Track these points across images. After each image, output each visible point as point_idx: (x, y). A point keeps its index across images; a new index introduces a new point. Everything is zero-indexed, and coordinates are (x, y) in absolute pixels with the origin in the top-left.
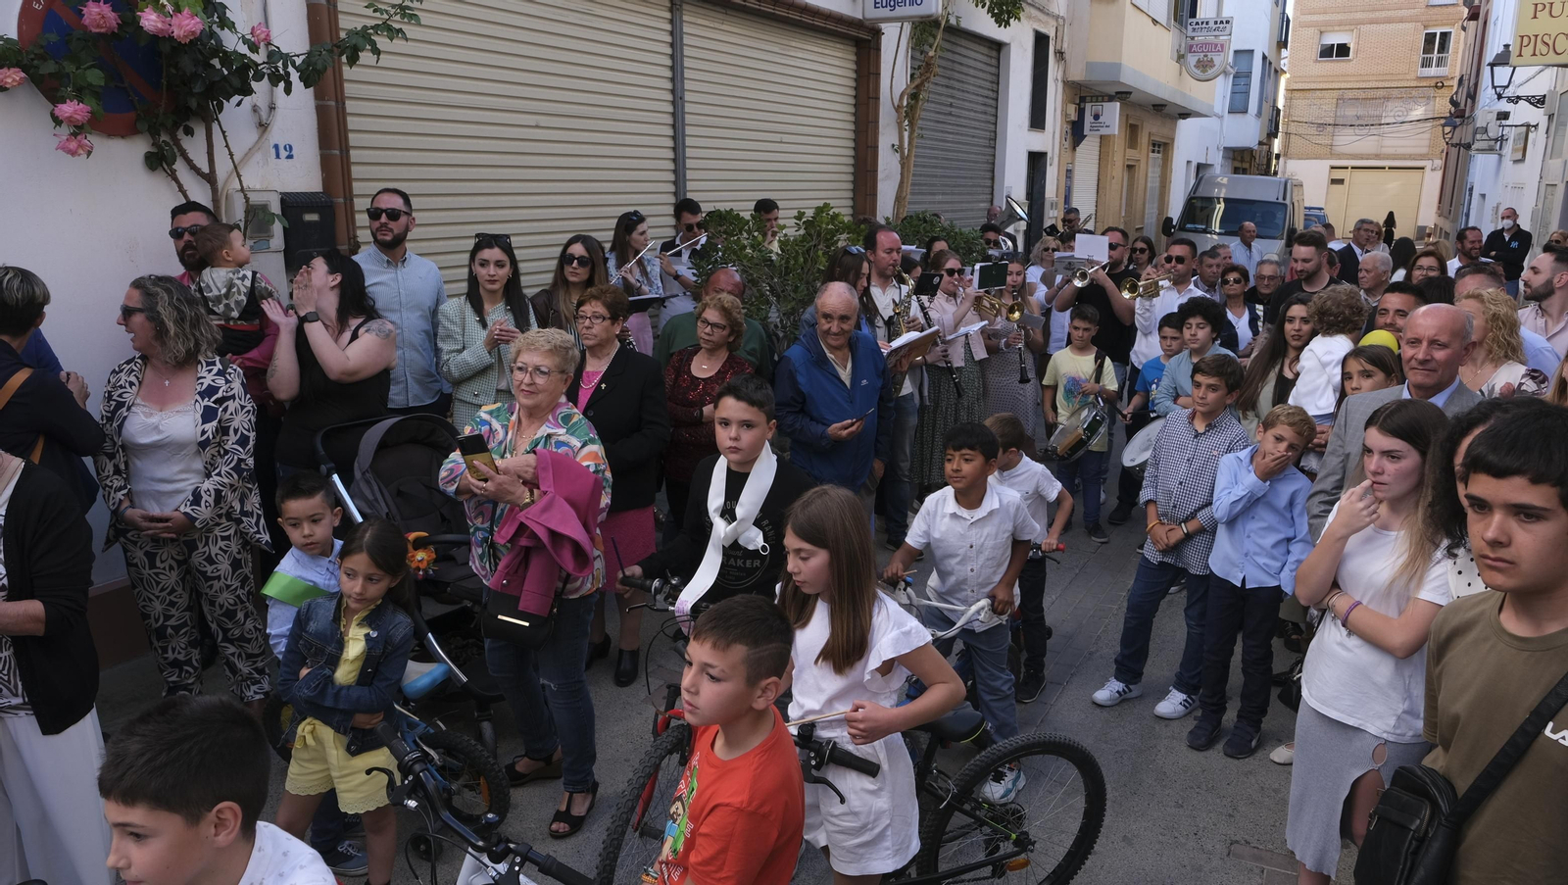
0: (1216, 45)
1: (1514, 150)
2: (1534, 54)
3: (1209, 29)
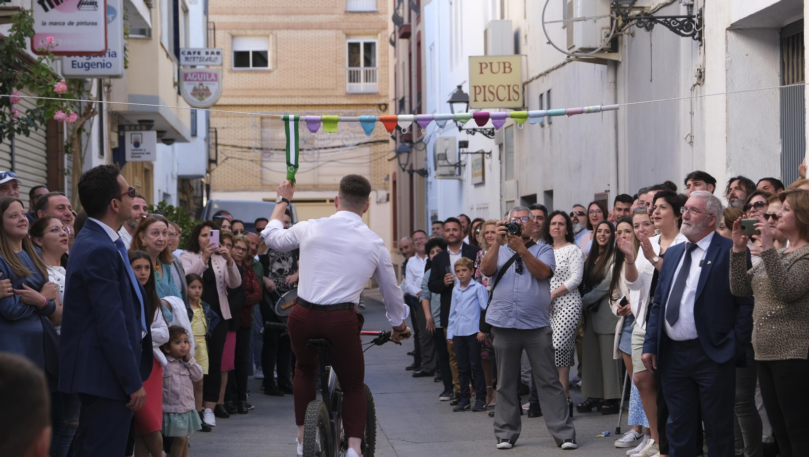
0: (210, 75)
1: (474, 175)
2: (485, 100)
3: (201, 59)
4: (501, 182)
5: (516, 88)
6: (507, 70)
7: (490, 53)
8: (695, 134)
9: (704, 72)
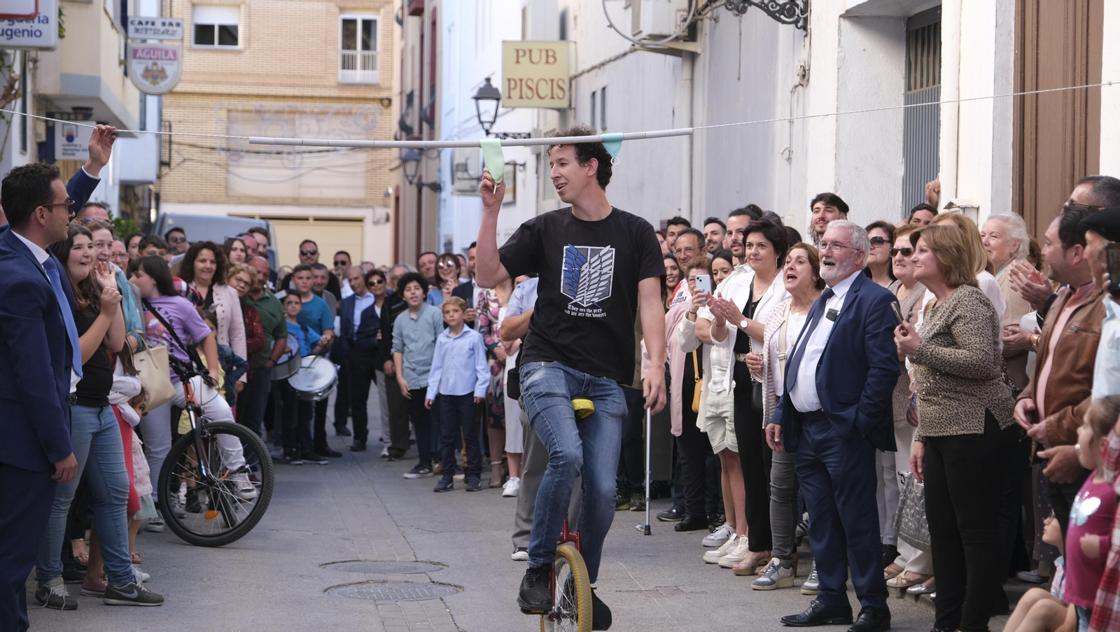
0: (167, 52)
2: (521, 97)
3: (156, 32)
4: (537, 202)
5: (561, 83)
6: (551, 60)
7: (529, 36)
8: (794, 149)
9: (809, 70)
